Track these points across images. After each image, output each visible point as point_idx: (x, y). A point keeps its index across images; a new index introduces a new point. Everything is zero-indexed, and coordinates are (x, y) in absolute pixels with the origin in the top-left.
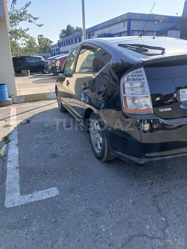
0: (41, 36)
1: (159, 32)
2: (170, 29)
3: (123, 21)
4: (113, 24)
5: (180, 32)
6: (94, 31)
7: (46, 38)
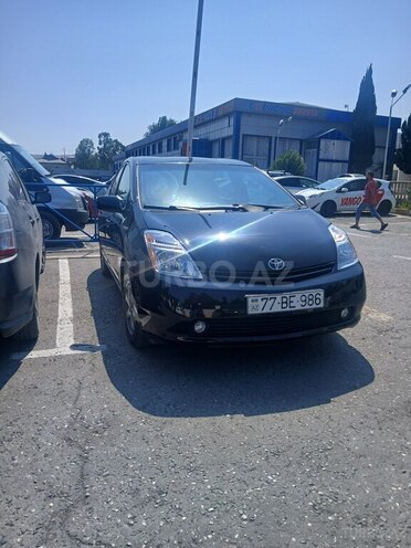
0: (106, 135)
1: (305, 140)
2: (326, 137)
3: (228, 115)
4: (212, 121)
5: (349, 143)
6: (182, 132)
7: (116, 141)
